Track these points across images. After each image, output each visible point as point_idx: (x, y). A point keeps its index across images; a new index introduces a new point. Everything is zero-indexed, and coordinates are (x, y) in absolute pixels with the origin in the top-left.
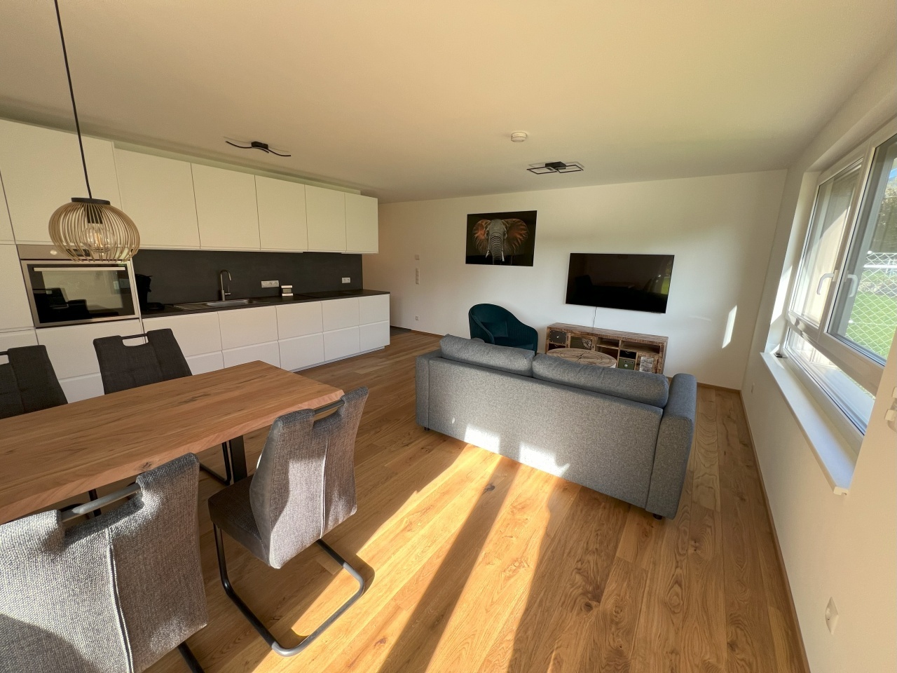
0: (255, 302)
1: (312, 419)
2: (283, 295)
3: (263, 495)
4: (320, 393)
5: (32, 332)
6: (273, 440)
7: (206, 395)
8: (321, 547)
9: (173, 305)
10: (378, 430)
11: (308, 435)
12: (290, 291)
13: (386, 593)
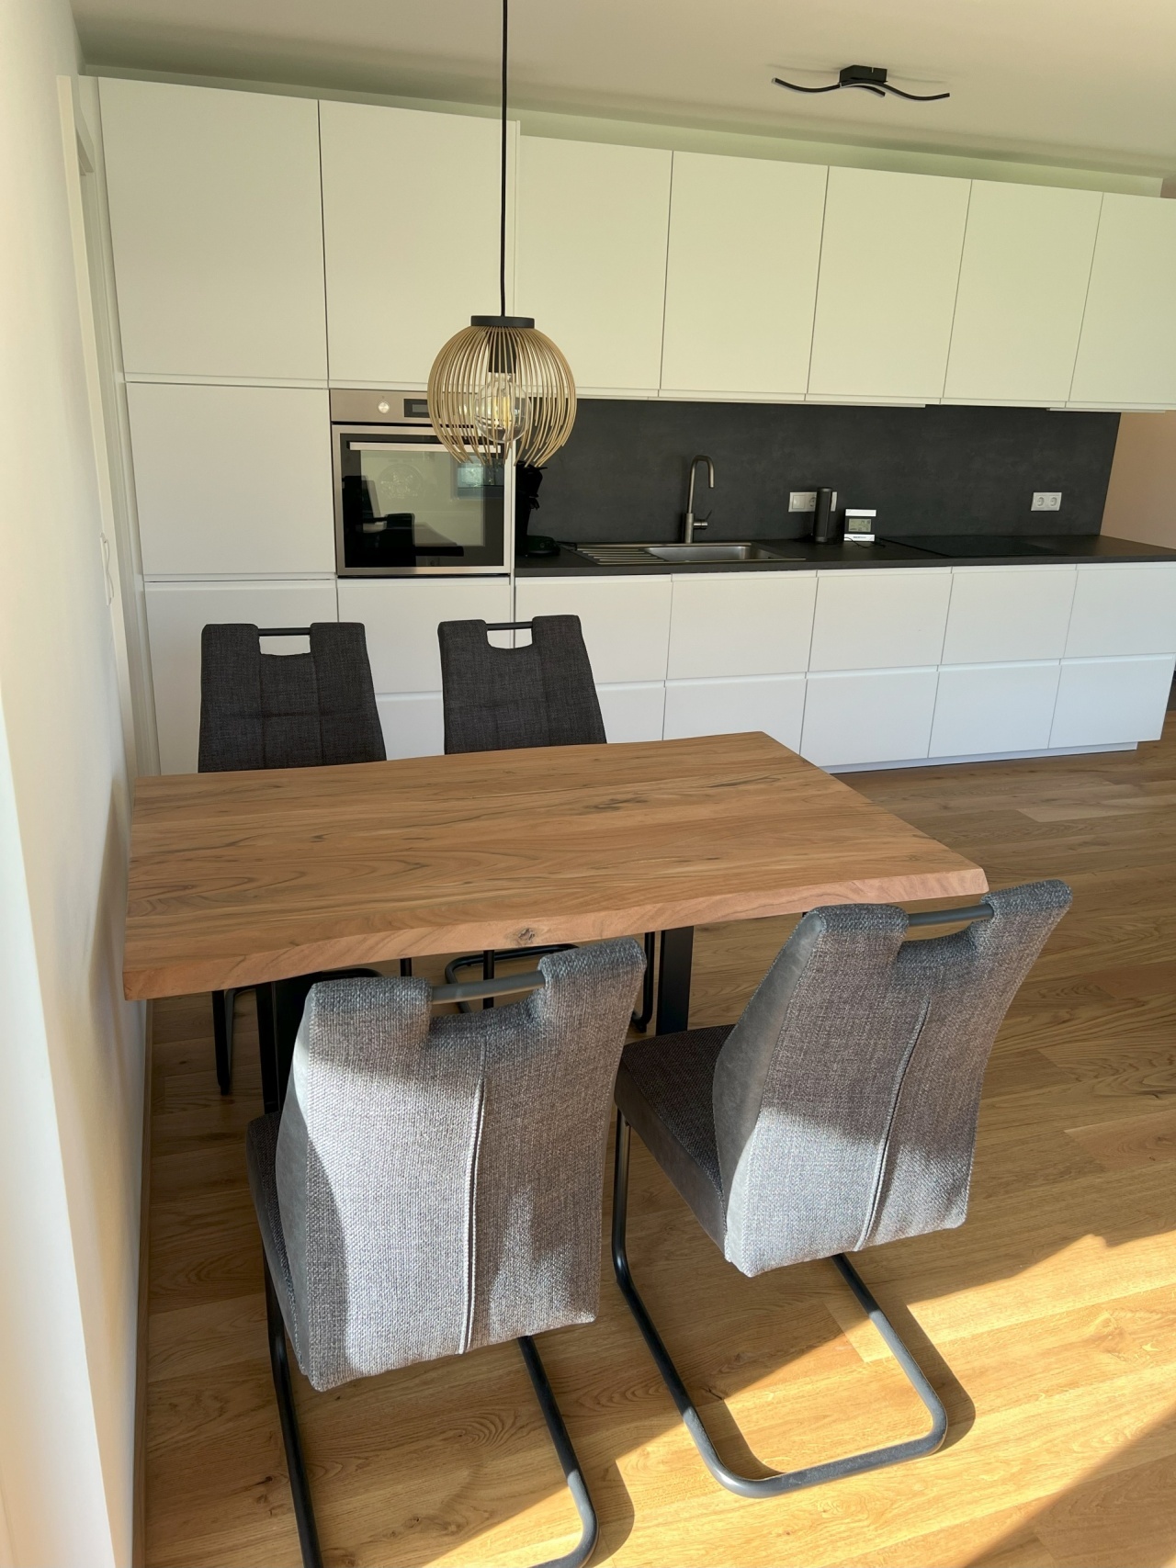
0: (763, 554)
1: (899, 935)
2: (848, 537)
3: (745, 1086)
4: (916, 864)
5: (331, 584)
6: (796, 962)
7: (639, 801)
8: (843, 1279)
9: (575, 545)
10: (1064, 1014)
11: (882, 974)
12: (867, 526)
13: (1004, 1481)
